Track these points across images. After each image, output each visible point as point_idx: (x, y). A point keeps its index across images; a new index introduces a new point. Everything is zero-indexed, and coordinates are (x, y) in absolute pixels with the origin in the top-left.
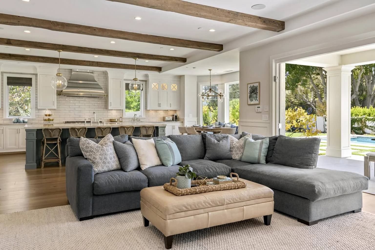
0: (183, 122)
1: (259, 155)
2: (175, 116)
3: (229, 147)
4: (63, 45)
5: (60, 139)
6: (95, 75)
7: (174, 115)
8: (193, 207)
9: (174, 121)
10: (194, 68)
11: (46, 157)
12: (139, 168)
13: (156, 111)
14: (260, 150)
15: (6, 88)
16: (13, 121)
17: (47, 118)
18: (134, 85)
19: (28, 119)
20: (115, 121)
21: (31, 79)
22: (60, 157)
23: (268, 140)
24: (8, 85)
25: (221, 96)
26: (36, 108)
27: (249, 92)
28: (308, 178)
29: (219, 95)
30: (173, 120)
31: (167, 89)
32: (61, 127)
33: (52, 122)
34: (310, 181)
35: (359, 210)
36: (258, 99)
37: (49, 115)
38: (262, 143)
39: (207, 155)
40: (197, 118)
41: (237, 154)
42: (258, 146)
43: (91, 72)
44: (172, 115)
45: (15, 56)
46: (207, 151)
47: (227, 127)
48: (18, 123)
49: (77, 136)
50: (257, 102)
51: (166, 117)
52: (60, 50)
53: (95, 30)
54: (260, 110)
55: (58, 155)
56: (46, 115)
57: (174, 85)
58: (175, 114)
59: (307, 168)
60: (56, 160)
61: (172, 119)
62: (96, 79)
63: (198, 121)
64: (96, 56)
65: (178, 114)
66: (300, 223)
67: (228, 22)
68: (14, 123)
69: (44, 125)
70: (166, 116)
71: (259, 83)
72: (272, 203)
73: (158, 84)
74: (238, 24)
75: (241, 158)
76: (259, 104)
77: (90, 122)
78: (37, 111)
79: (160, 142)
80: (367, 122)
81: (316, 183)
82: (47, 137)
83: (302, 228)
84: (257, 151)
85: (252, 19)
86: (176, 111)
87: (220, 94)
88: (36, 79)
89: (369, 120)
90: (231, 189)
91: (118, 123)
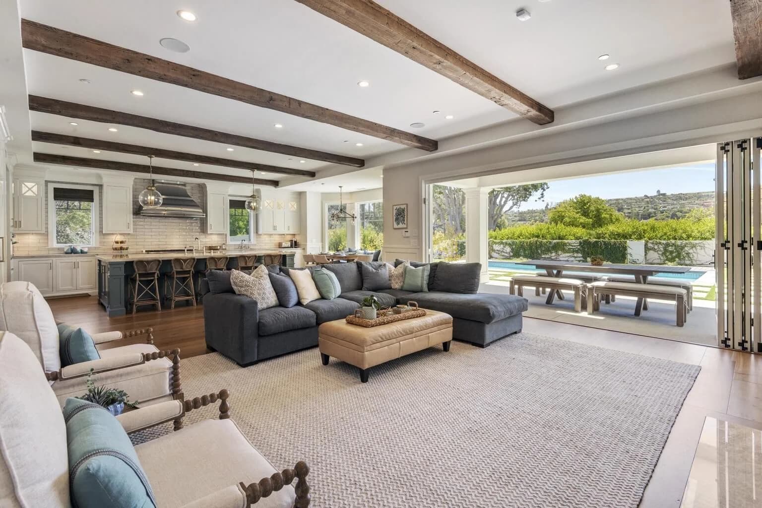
0: (305, 248)
1: (422, 283)
2: (294, 242)
3: (388, 276)
4: (157, 149)
5: (159, 274)
6: (188, 188)
7: (292, 241)
8: (388, 337)
9: (293, 247)
10: (323, 184)
11: (139, 299)
12: (299, 303)
13: (271, 235)
14: (423, 277)
15: (53, 204)
16: (65, 250)
17: (119, 245)
18: (252, 204)
19: (88, 248)
20: (216, 248)
21: (92, 192)
22: (159, 298)
23: (429, 266)
24: (55, 200)
25: (354, 218)
26: (101, 232)
27: (394, 214)
28: (481, 303)
31: (284, 208)
32: (160, 258)
33: (126, 251)
34: (484, 305)
35: (520, 331)
36: (405, 222)
37: (122, 242)
38: (423, 270)
39: (365, 285)
40: (321, 244)
41: (397, 283)
42: (420, 274)
43: (182, 185)
44: (290, 240)
45: (71, 159)
46: (364, 281)
47: (359, 253)
48: (73, 254)
49: (182, 269)
50: (405, 226)
51: (283, 243)
52: (152, 156)
53: (216, 134)
54: (407, 234)
55: (157, 297)
56: (117, 242)
57: (293, 203)
58: (294, 239)
59: (472, 293)
60: (152, 302)
61: (291, 245)
62: (189, 194)
63: (323, 248)
64: (196, 165)
65: (297, 239)
66: (474, 347)
67: (383, 138)
68: (66, 253)
69: (114, 256)
70: (282, 241)
71: (407, 205)
72: (451, 329)
73: (272, 202)
74: (395, 141)
75: (402, 287)
76: (406, 228)
77: (192, 250)
78: (102, 237)
79: (320, 272)
80: (494, 246)
81: (490, 307)
82: (140, 272)
83: (478, 351)
84: (420, 279)
85: (408, 137)
86: (294, 235)
87: (353, 216)
88: (101, 193)
89: (496, 243)
90: (414, 318)
91: (220, 252)
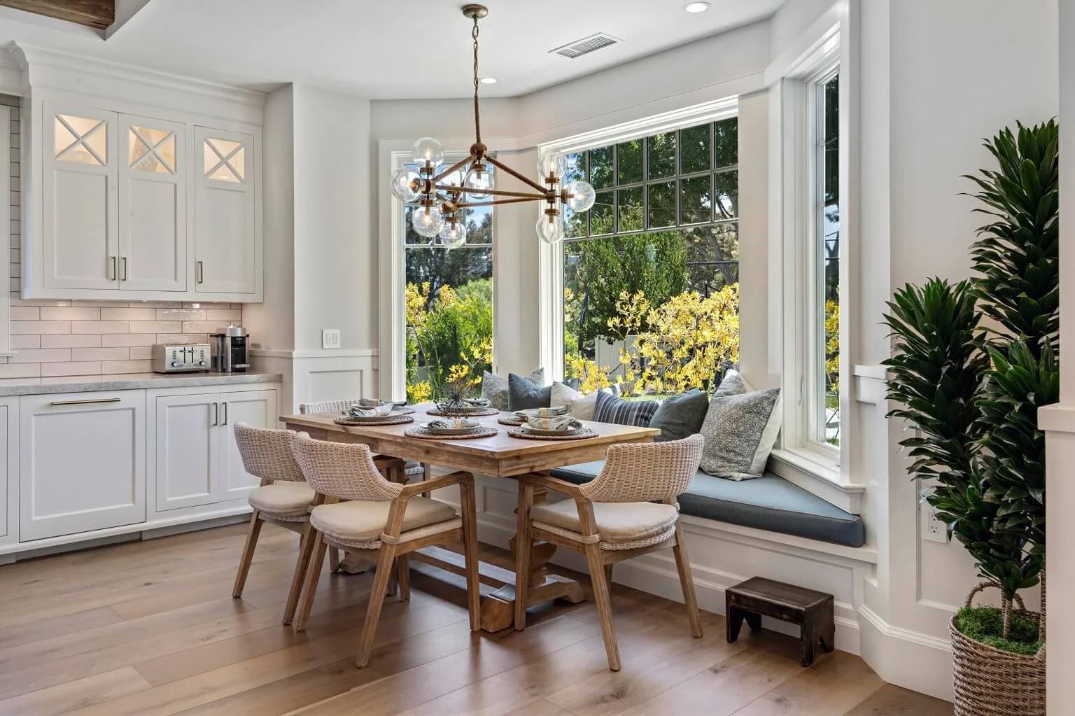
0: (281, 376)
2: (228, 341)
7: (223, 336)
9: (224, 371)
25: (558, 200)
29: (544, 191)
30: (218, 365)
31: (173, 168)
40: (370, 352)
44: (214, 332)
57: (225, 148)
58: (234, 330)
61: (214, 360)
63: (379, 372)
65: (256, 327)
70: (168, 338)
73: (103, 128)
86: (239, 307)
87: (548, 187)
